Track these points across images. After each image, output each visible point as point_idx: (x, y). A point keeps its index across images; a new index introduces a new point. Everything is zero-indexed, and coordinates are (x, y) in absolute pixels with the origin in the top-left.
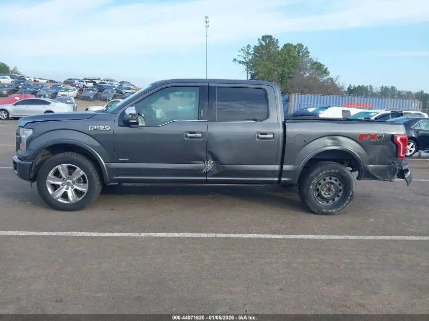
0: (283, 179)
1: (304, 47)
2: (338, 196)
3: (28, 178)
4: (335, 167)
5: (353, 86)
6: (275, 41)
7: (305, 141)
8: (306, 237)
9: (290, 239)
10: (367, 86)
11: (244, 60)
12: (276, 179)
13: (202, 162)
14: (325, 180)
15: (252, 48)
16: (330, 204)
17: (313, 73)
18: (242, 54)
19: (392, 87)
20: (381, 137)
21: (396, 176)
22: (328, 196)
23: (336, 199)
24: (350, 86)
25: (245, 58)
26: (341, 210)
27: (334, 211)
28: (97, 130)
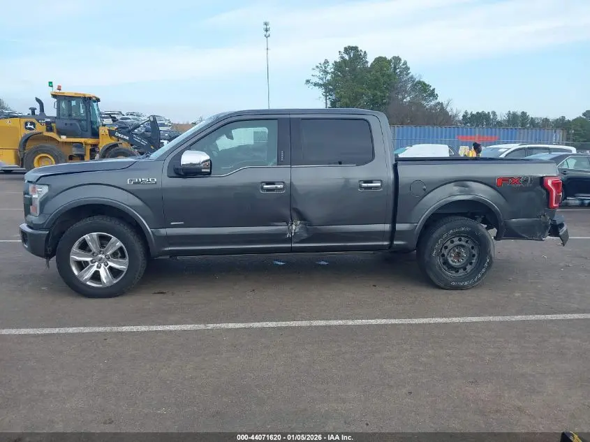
0: (395, 243)
1: (402, 62)
2: (471, 263)
3: (43, 254)
4: (464, 224)
5: (469, 112)
6: (362, 54)
7: (424, 190)
8: (433, 320)
9: (411, 325)
10: (489, 113)
11: (321, 82)
12: (386, 243)
13: (285, 223)
14: (452, 242)
15: (330, 64)
16: (461, 275)
17: (416, 96)
18: (317, 73)
19: (523, 112)
20: (526, 181)
21: (547, 233)
22: (458, 264)
23: (469, 268)
24: (466, 113)
25: (322, 79)
26: (475, 282)
27: (466, 283)
28: (139, 183)
